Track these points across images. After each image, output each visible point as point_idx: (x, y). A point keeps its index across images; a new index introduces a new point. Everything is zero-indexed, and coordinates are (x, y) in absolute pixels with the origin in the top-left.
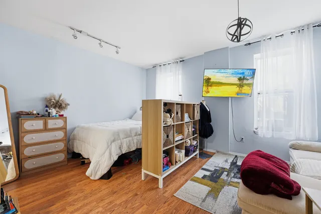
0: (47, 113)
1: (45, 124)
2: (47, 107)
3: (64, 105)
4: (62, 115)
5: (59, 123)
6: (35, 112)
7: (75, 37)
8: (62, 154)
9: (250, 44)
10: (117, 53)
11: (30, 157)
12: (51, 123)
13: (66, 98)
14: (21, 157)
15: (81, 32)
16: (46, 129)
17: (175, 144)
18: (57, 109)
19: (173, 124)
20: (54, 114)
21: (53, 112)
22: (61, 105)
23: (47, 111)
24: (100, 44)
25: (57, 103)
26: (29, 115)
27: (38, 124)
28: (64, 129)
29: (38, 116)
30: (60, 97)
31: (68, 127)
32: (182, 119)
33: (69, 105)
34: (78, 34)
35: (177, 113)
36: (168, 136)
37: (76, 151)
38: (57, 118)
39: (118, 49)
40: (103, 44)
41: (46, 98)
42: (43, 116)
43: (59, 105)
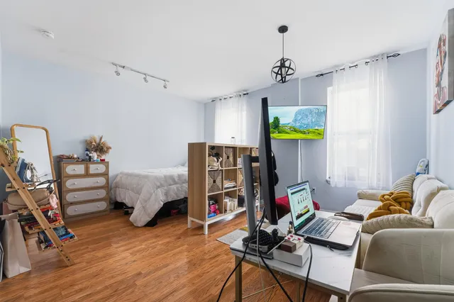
0: (88, 157)
1: (87, 169)
2: (87, 150)
3: (105, 149)
4: (103, 160)
5: (101, 168)
6: (75, 156)
7: (118, 74)
8: (103, 202)
9: (322, 75)
10: (165, 87)
11: (72, 204)
12: (93, 168)
13: (107, 140)
14: (64, 202)
15: (124, 67)
16: (87, 174)
17: (224, 191)
18: (99, 154)
19: (220, 168)
20: (95, 158)
21: (95, 156)
22: (103, 148)
23: (87, 155)
24: (145, 78)
25: (98, 146)
26: (70, 159)
27: (80, 169)
28: (105, 174)
29: (78, 161)
30: (101, 139)
31: (111, 174)
32: (235, 165)
33: (111, 148)
34: (120, 70)
35: (228, 158)
36: (214, 182)
37: (119, 200)
38: (97, 163)
39: (167, 83)
40: (148, 78)
41: (86, 141)
42: (83, 160)
43: (101, 148)
